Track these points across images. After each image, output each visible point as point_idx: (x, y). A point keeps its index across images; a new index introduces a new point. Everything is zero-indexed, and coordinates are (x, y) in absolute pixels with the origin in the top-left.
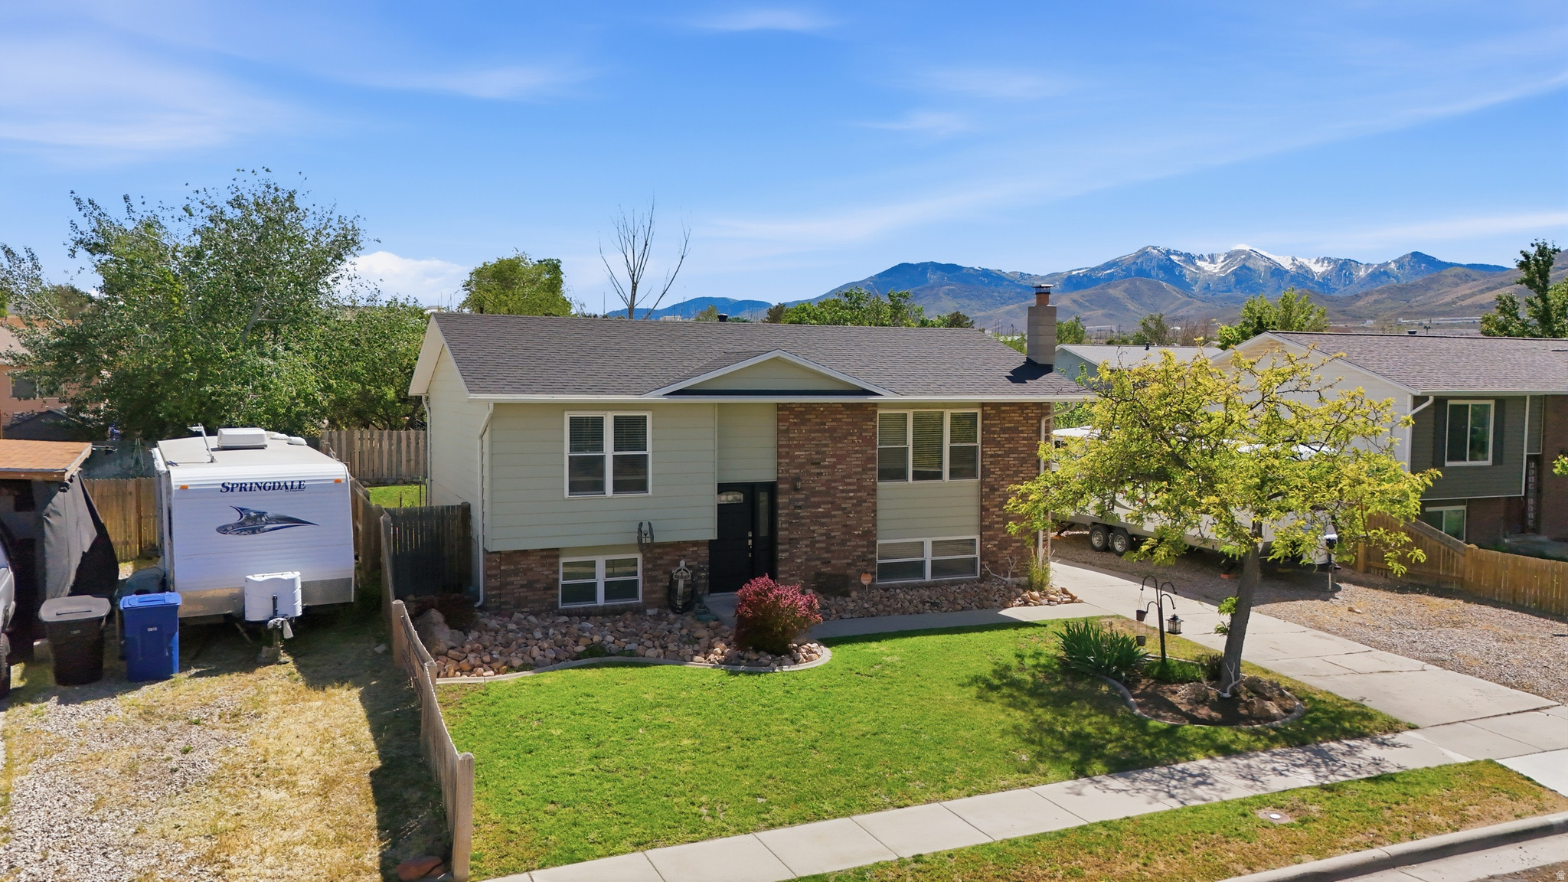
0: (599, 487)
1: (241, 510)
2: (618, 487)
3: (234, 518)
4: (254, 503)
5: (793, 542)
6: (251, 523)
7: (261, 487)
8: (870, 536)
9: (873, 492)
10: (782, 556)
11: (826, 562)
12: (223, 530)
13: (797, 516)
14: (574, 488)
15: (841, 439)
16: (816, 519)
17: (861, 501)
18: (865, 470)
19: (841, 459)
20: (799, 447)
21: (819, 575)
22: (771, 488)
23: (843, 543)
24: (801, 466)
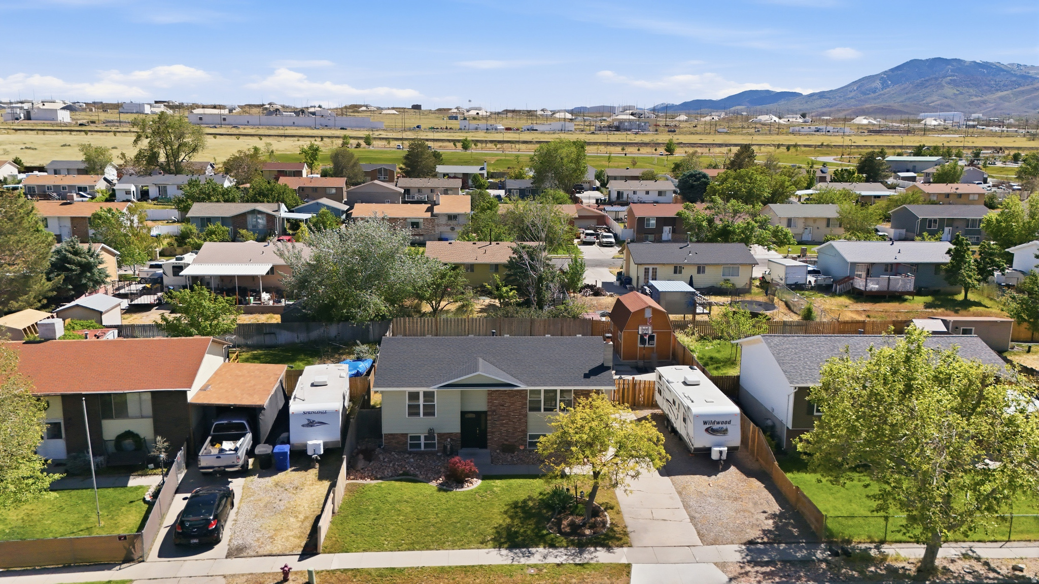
0: (418, 414)
1: (308, 420)
2: (425, 414)
3: (306, 422)
4: (312, 418)
5: (493, 433)
6: (311, 424)
7: (314, 413)
8: (524, 432)
9: (526, 416)
10: (489, 437)
11: (507, 440)
12: (303, 426)
13: (495, 424)
14: (410, 414)
15: (513, 397)
16: (502, 425)
17: (520, 419)
18: (523, 408)
19: (513, 404)
20: (496, 399)
21: (504, 444)
22: (485, 413)
23: (513, 434)
24: (496, 406)
